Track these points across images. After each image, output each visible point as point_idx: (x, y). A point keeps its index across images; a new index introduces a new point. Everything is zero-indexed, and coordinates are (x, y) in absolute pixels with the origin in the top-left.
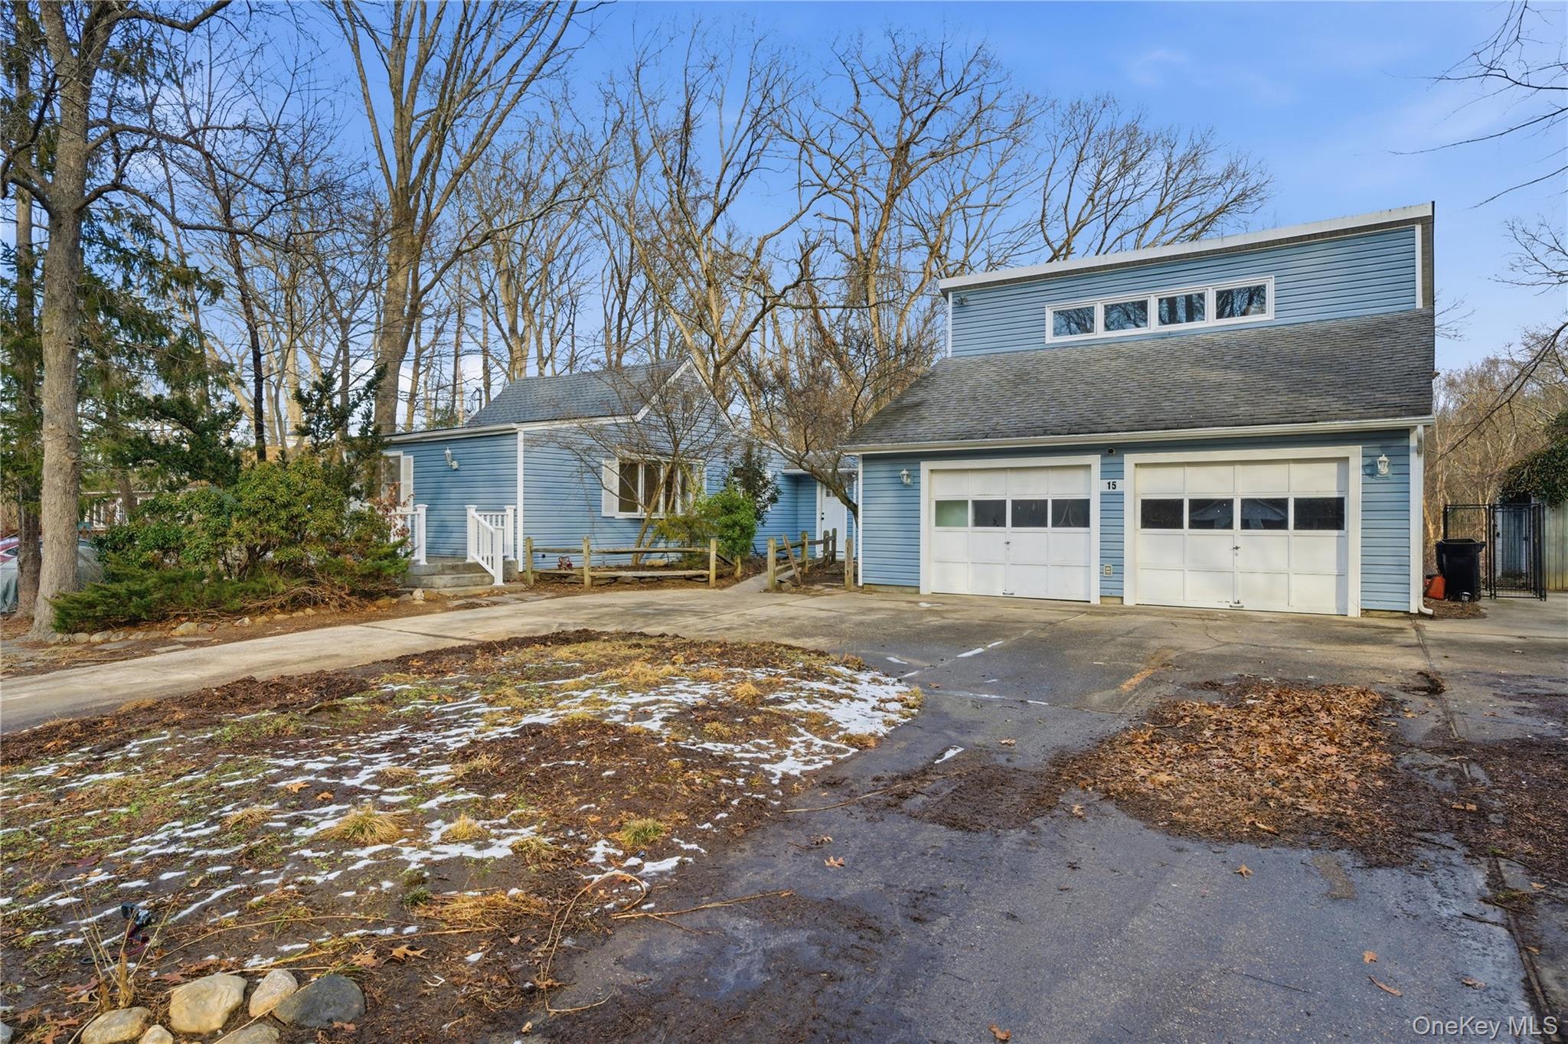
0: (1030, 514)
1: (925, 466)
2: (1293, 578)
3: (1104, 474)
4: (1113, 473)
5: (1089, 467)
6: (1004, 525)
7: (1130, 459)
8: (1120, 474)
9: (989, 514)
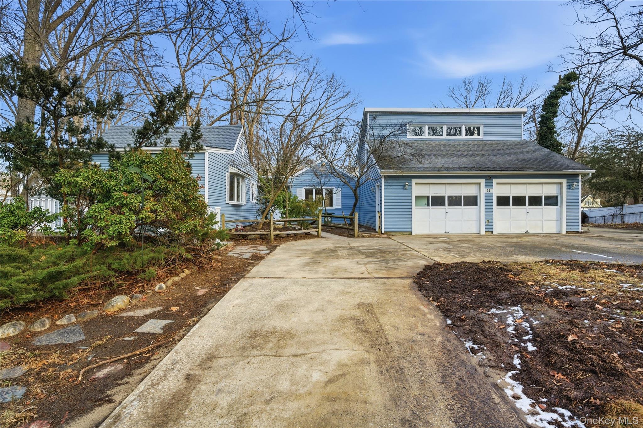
0: (455, 201)
1: (414, 181)
2: (544, 222)
3: (486, 186)
4: (489, 186)
5: (479, 184)
6: (445, 206)
7: (495, 181)
8: (492, 186)
9: (438, 201)
